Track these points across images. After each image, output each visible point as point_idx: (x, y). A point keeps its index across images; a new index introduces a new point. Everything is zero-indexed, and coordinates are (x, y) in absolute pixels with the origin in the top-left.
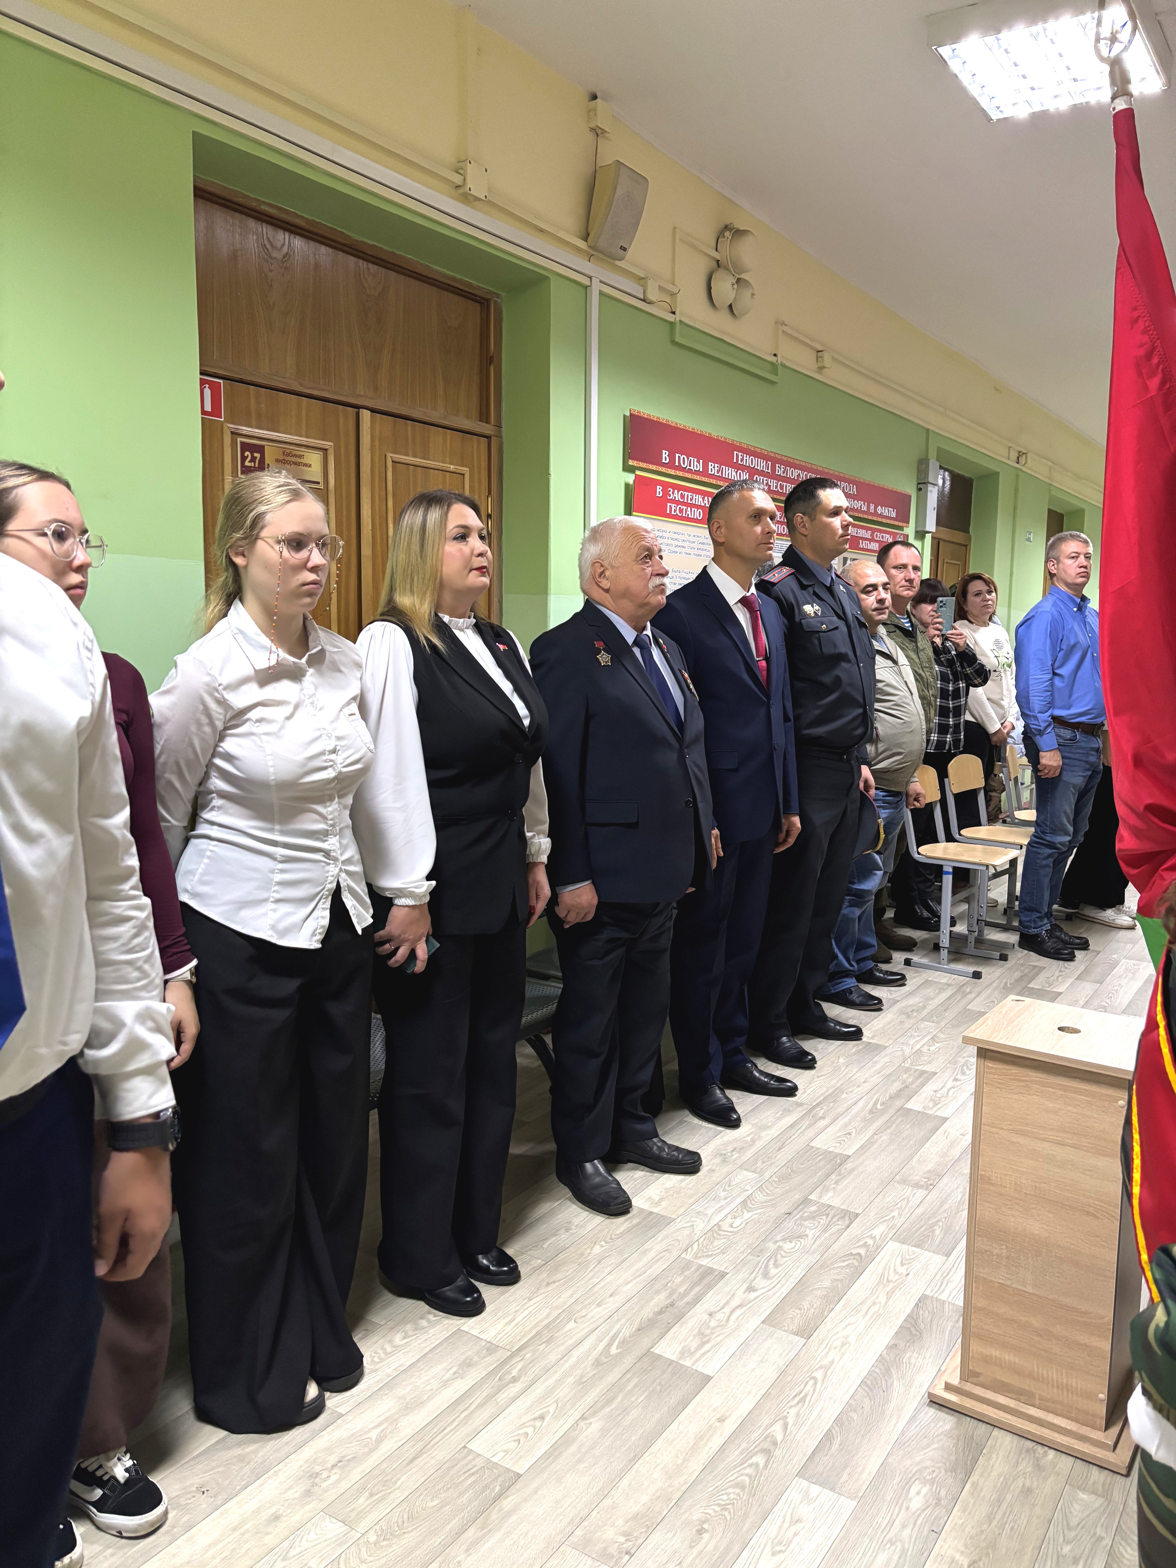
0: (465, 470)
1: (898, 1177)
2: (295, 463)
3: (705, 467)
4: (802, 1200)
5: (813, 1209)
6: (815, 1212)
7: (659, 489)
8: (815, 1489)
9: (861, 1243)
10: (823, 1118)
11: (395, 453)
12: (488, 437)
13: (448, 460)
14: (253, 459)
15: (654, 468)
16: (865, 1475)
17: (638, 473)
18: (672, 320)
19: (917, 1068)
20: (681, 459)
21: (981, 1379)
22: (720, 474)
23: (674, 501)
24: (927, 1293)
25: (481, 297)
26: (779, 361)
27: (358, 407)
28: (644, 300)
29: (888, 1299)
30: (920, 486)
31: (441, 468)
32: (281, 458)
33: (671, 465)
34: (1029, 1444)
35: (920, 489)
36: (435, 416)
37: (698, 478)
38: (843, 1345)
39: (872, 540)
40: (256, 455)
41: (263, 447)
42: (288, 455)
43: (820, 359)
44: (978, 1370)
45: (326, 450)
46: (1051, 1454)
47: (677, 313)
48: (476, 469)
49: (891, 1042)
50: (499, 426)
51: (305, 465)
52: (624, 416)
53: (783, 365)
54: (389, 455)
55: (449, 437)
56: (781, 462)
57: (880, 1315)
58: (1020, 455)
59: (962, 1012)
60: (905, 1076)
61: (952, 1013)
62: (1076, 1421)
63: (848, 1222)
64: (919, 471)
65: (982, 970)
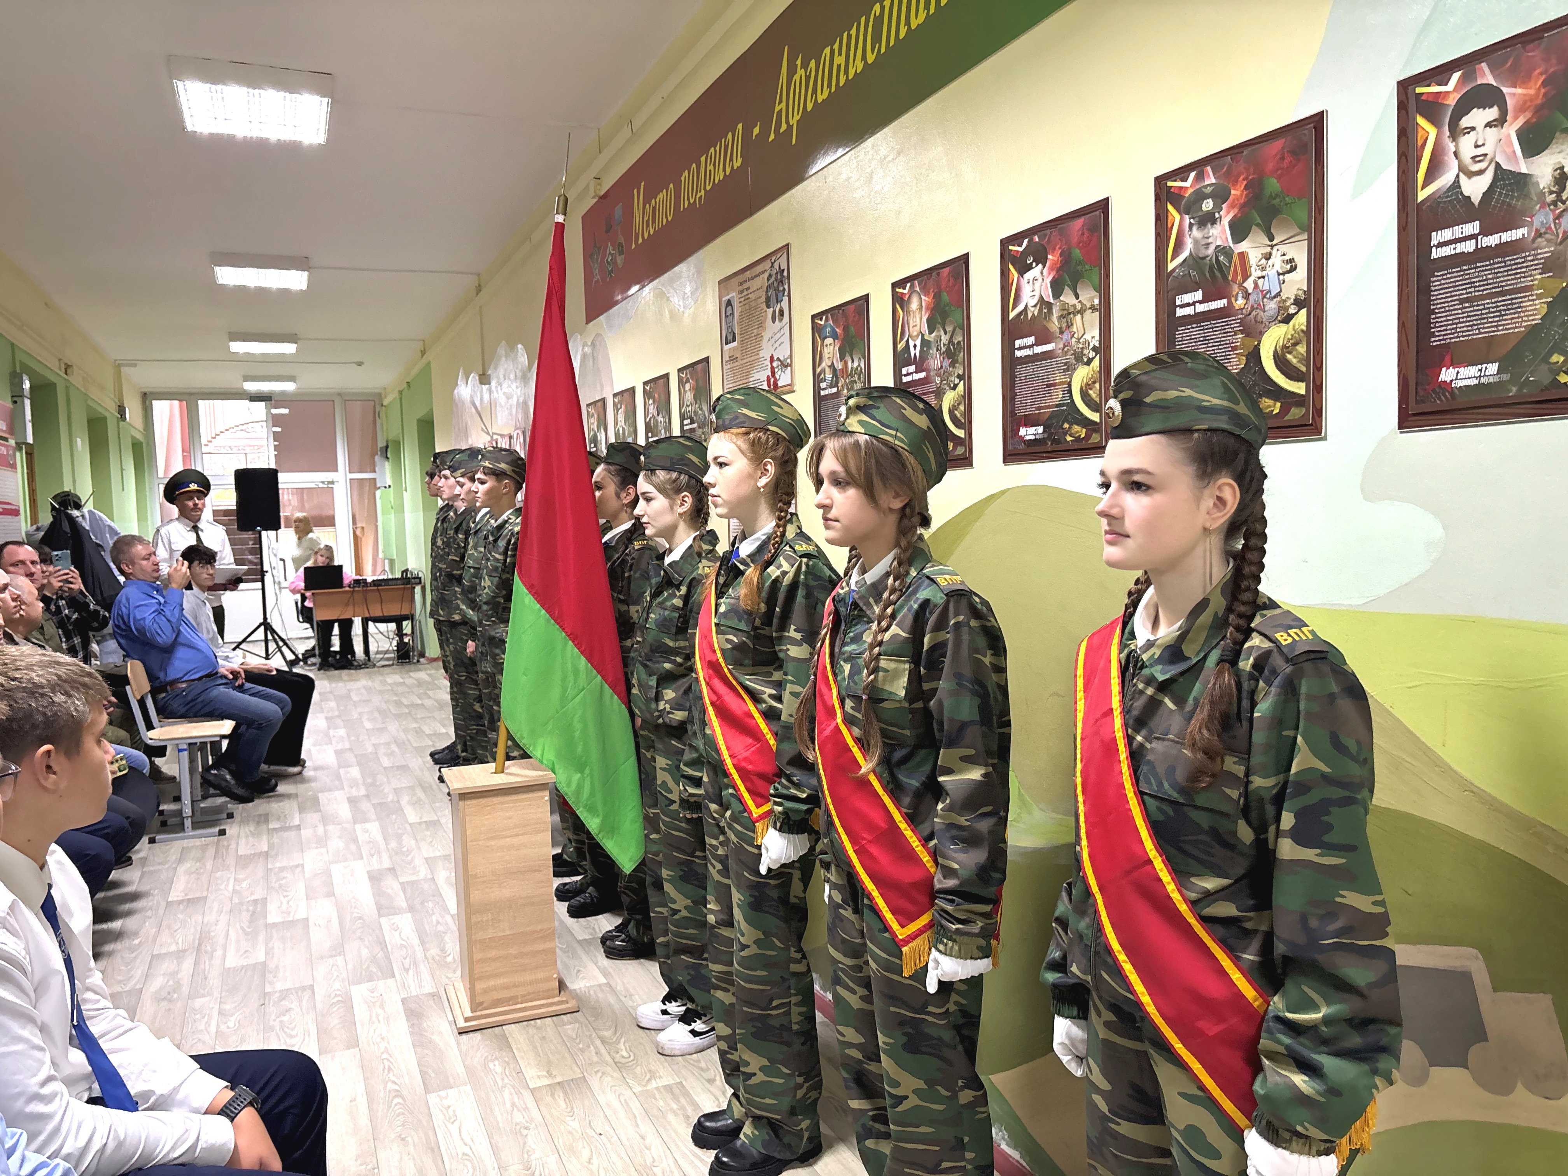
1: (314, 958)
4: (262, 995)
5: (277, 995)
6: (280, 996)
8: (443, 1093)
9: (333, 995)
10: (214, 951)
16: (461, 1075)
19: (247, 900)
24: (403, 996)
29: (383, 1009)
30: (15, 399)
34: (524, 1023)
35: (15, 402)
38: (383, 1039)
44: (482, 1000)
46: (538, 1021)
49: (205, 892)
57: (388, 1018)
58: (67, 368)
59: (239, 858)
60: (244, 907)
61: (231, 860)
62: (544, 999)
63: (310, 992)
64: (12, 384)
65: (222, 827)
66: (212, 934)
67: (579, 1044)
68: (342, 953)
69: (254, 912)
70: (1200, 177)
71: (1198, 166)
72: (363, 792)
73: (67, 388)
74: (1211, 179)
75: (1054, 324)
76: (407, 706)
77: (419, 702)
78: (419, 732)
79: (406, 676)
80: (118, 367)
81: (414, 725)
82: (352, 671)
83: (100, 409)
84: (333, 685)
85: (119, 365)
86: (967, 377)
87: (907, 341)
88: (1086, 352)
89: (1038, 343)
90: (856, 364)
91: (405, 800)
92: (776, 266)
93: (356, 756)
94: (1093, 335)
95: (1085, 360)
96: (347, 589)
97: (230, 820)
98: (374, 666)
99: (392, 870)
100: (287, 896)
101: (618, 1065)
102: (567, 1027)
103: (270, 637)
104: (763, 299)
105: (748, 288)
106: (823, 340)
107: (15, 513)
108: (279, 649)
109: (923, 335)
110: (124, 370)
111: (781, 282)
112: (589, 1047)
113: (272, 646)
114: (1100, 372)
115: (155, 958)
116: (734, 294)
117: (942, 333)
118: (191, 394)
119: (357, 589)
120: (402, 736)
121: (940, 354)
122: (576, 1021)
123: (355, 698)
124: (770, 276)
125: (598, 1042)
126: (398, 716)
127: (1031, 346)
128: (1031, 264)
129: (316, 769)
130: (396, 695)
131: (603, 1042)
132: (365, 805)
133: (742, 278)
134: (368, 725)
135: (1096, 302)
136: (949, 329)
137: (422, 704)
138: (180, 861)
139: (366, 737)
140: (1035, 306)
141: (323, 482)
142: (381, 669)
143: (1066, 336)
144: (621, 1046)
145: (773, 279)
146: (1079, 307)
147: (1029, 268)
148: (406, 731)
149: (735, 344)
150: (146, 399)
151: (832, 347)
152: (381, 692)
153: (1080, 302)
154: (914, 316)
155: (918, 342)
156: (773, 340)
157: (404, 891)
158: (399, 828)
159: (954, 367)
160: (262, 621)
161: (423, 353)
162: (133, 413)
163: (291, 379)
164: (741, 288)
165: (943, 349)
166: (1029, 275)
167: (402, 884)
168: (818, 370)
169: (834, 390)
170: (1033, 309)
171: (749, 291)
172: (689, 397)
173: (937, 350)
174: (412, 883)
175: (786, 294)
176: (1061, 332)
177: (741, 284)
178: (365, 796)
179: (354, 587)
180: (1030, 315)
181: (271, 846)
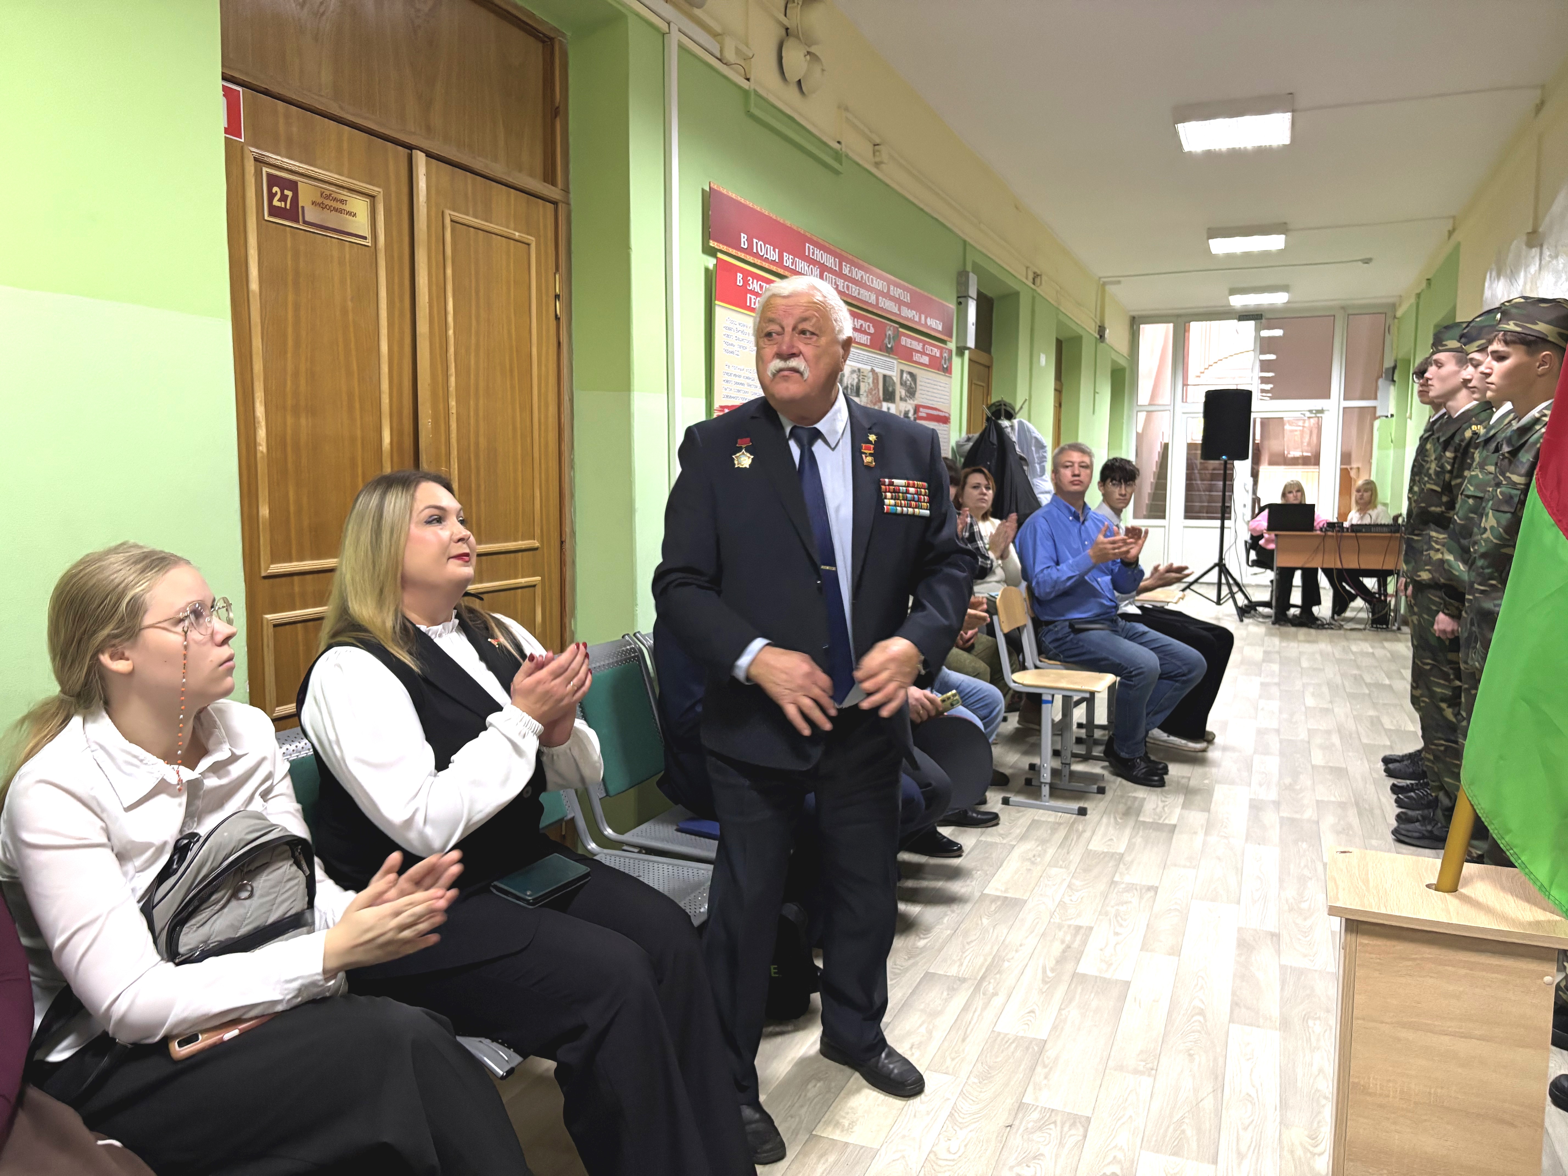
0: (531, 239)
1: (1111, 1063)
2: (336, 210)
3: (781, 257)
4: (1017, 1105)
5: (1035, 1115)
6: (1039, 1120)
7: (740, 276)
10: (995, 994)
11: (454, 210)
12: (555, 203)
13: (512, 225)
14: (283, 198)
15: (733, 252)
17: (720, 255)
18: (747, 87)
19: (1069, 922)
20: (759, 246)
22: (793, 267)
23: (753, 292)
25: (544, 35)
26: (843, 150)
27: (410, 148)
28: (720, 60)
30: (960, 300)
31: (505, 234)
32: (320, 200)
33: (749, 251)
35: (960, 303)
36: (498, 169)
37: (774, 268)
39: (923, 353)
40: (286, 192)
41: (295, 184)
42: (328, 197)
43: (877, 154)
45: (373, 197)
47: (752, 79)
48: (542, 240)
49: (1028, 894)
50: (566, 190)
51: (349, 213)
52: (703, 190)
53: (847, 156)
54: (448, 212)
55: (512, 196)
56: (849, 261)
58: (1036, 276)
59: (1089, 854)
60: (1060, 934)
61: (1076, 856)
63: (1081, 1130)
64: (959, 283)
65: (1085, 805)
66: (1006, 964)
68: (1152, 1071)
69: (1069, 947)
72: (1273, 795)
73: (1034, 298)
76: (1368, 685)
77: (1387, 682)
78: (1375, 723)
79: (1377, 645)
80: (1102, 286)
81: (1372, 713)
82: (1313, 631)
83: (1074, 327)
84: (1284, 644)
85: (1104, 284)
91: (1329, 820)
93: (1281, 741)
96: (1318, 532)
97: (1100, 796)
98: (1341, 627)
99: (1275, 937)
100: (1117, 934)
103: (1223, 580)
107: (945, 420)
108: (1232, 595)
110: (1110, 289)
113: (1225, 590)
115: (929, 977)
118: (1178, 316)
119: (1330, 533)
120: (1351, 725)
123: (1305, 664)
126: (1352, 697)
129: (1225, 749)
130: (1358, 667)
132: (1270, 818)
134: (1310, 701)
137: (1390, 686)
138: (1023, 838)
139: (1303, 718)
141: (1311, 411)
142: (1349, 632)
148: (1357, 719)
150: (1135, 323)
152: (1339, 661)
157: (1283, 983)
158: (1306, 866)
160: (1216, 560)
161: (1451, 233)
162: (1117, 336)
163: (1285, 288)
167: (1283, 968)
174: (1300, 973)
178: (1274, 802)
179: (1326, 530)
181: (1130, 847)
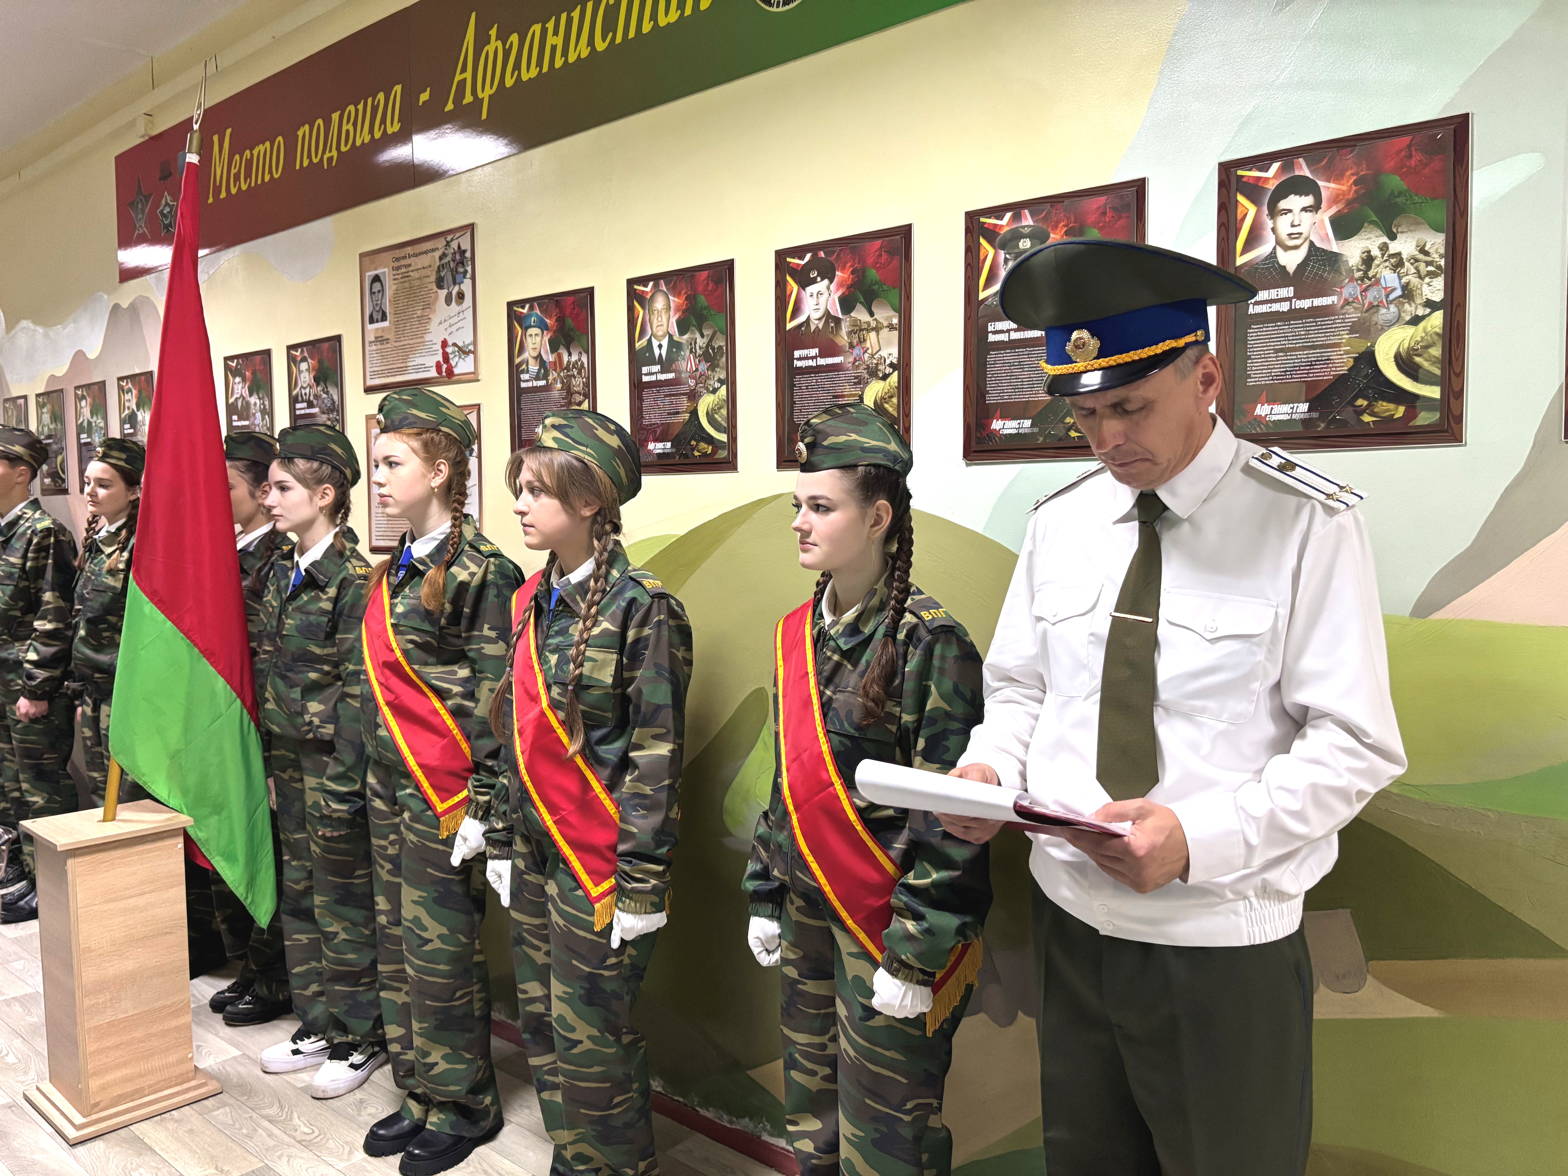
21: (102, 1105)
34: (156, 1118)
44: (98, 1100)
46: (176, 1113)
62: (176, 1085)
67: (241, 1129)
70: (1017, 217)
71: (1016, 208)
74: (1028, 221)
75: (843, 338)
86: (731, 382)
87: (650, 341)
88: (881, 367)
89: (822, 355)
90: (574, 358)
92: (454, 245)
94: (891, 352)
95: (881, 375)
101: (304, 1143)
102: (215, 1113)
104: (433, 278)
105: (410, 265)
106: (525, 329)
109: (671, 337)
111: (462, 263)
112: (256, 1131)
114: (898, 388)
116: (386, 270)
117: (698, 336)
121: (695, 357)
122: (225, 1105)
124: (444, 255)
125: (266, 1124)
127: (812, 358)
128: (815, 278)
131: (270, 1121)
133: (399, 253)
135: (895, 321)
136: (707, 332)
140: (820, 319)
143: (857, 351)
144: (296, 1121)
145: (449, 258)
146: (873, 324)
147: (813, 281)
149: (386, 324)
151: (538, 339)
153: (875, 319)
154: (659, 315)
155: (665, 342)
156: (447, 324)
159: (713, 370)
164: (396, 264)
165: (699, 352)
166: (812, 289)
168: (517, 361)
169: (542, 383)
170: (816, 322)
171: (410, 269)
172: (306, 378)
173: (691, 352)
175: (468, 276)
176: (852, 346)
177: (398, 259)
180: (813, 328)
